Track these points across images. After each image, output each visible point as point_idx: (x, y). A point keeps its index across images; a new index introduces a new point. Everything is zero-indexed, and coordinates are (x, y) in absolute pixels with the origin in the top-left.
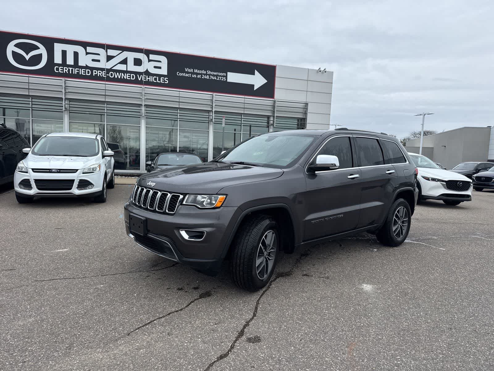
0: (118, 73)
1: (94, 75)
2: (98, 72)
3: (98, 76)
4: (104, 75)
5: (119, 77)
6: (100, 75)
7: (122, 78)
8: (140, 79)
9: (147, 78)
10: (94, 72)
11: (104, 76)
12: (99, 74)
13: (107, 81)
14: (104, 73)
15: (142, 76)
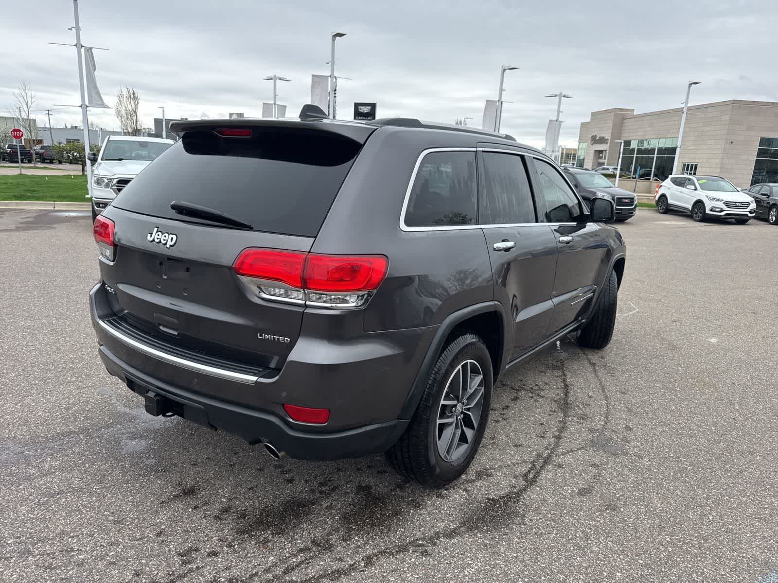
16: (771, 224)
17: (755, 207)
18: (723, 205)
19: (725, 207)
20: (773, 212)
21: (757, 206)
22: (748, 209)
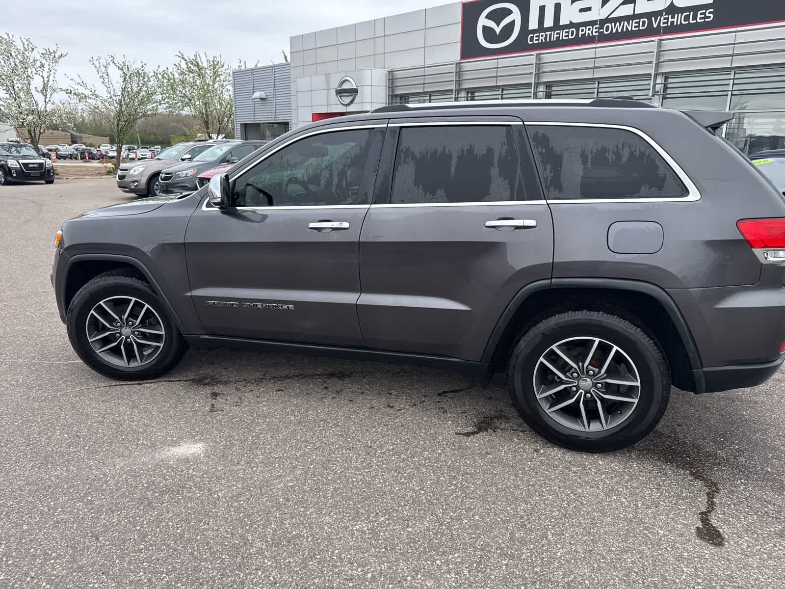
0: (618, 24)
1: (580, 36)
2: (587, 29)
3: (587, 35)
4: (596, 32)
5: (620, 31)
6: (589, 33)
7: (625, 30)
8: (655, 26)
9: (670, 20)
10: (580, 30)
11: (596, 34)
12: (587, 32)
13: (599, 41)
14: (596, 28)
15: (660, 19)
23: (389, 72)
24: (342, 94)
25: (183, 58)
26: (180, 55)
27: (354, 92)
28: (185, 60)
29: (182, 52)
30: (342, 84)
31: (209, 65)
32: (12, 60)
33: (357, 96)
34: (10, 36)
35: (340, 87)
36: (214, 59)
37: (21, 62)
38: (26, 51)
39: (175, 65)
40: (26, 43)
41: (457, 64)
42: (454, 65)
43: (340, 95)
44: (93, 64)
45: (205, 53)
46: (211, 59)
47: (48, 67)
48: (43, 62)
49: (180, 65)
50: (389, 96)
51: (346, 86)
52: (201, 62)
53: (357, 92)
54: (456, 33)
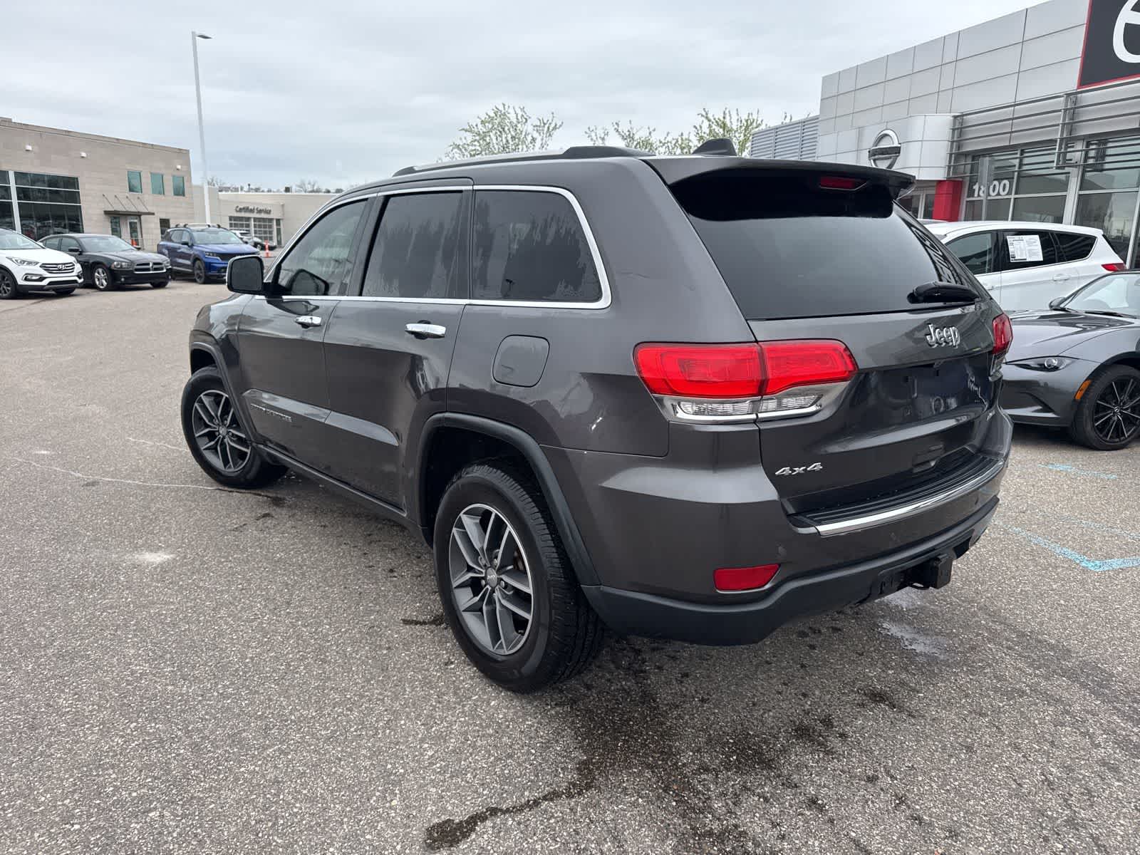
16: (101, 290)
17: (81, 269)
18: (41, 269)
19: (46, 274)
20: (98, 273)
21: (82, 267)
22: (74, 274)
23: (955, 117)
24: (876, 157)
25: (707, 118)
26: (704, 114)
27: (896, 151)
28: (709, 120)
29: (707, 110)
30: (880, 141)
31: (739, 125)
32: (504, 136)
33: (898, 158)
34: (506, 107)
35: (876, 146)
36: (749, 116)
37: (513, 138)
38: (519, 123)
39: (695, 127)
40: (520, 113)
41: (1068, 95)
42: (1062, 99)
43: (873, 157)
44: (589, 137)
45: (737, 110)
46: (744, 117)
47: (540, 143)
48: (534, 136)
49: (701, 127)
50: (951, 155)
51: (885, 144)
52: (731, 122)
53: (899, 153)
54: (1075, 44)
